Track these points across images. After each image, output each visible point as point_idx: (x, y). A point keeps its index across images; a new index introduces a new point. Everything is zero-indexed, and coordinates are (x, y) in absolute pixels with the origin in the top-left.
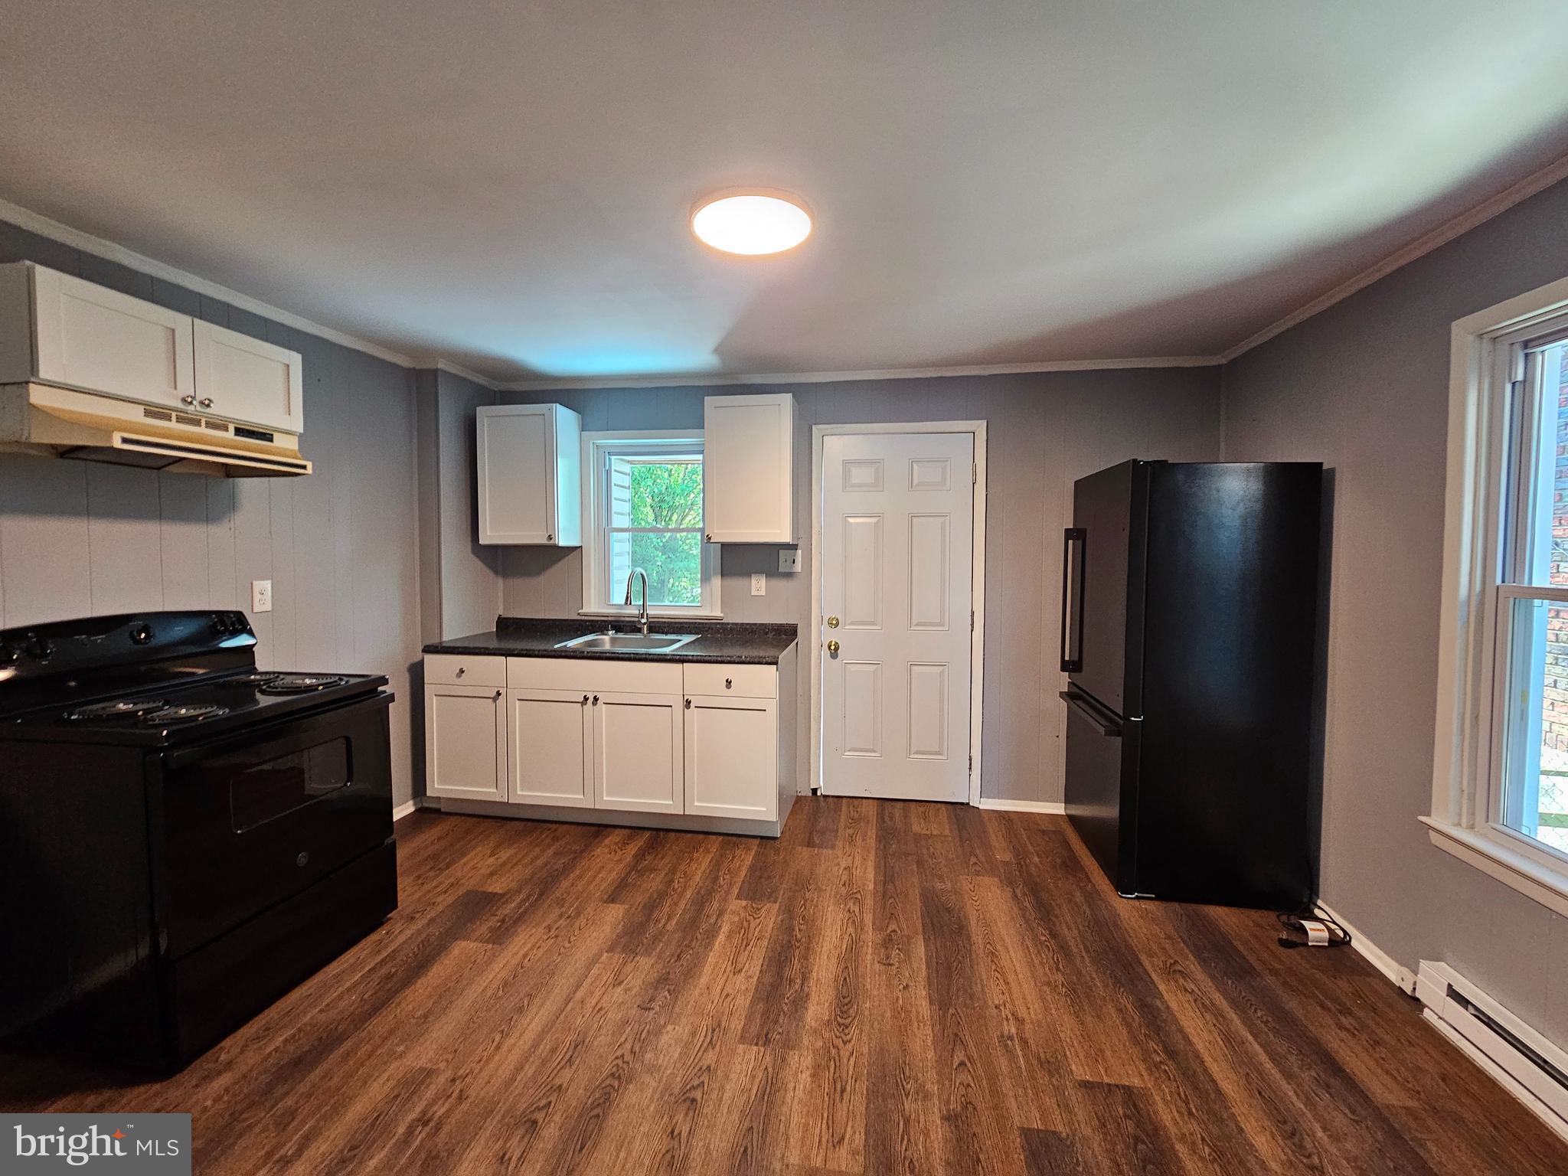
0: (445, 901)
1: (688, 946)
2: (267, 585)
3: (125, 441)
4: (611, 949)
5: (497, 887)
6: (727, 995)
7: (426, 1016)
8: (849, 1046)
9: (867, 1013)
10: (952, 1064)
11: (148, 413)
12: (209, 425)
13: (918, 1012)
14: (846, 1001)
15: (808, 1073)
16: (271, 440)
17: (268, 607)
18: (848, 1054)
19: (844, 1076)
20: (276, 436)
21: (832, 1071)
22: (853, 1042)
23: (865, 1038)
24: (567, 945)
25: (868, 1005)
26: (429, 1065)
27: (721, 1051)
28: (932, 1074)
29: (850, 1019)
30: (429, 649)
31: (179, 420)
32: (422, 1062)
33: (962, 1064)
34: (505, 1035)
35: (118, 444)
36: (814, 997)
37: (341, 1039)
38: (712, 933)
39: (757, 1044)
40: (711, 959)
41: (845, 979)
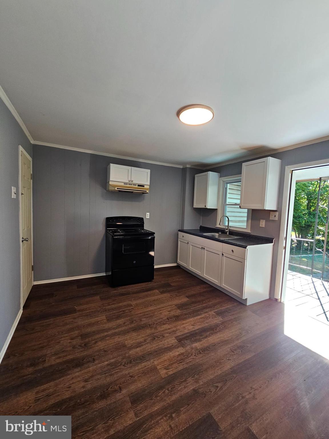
0: (163, 282)
1: (190, 314)
2: (148, 214)
3: (117, 189)
4: (176, 305)
5: (172, 284)
6: (185, 328)
7: (140, 298)
8: (195, 357)
9: (209, 355)
10: (214, 384)
11: (124, 184)
12: (133, 185)
13: (223, 367)
14: (208, 349)
15: (179, 353)
16: (144, 187)
17: (149, 218)
18: (192, 358)
19: (185, 360)
20: (145, 186)
21: (184, 357)
22: (197, 357)
23: (201, 359)
24: (170, 300)
25: (212, 354)
26: (132, 305)
27: (169, 336)
28: (205, 380)
29: (204, 353)
30: (179, 231)
31: (129, 184)
32: (132, 304)
33: (217, 387)
34: (145, 307)
35: (116, 189)
36: (201, 343)
37: (129, 294)
38: (199, 315)
39: (177, 340)
40: (191, 319)
41: (216, 345)
